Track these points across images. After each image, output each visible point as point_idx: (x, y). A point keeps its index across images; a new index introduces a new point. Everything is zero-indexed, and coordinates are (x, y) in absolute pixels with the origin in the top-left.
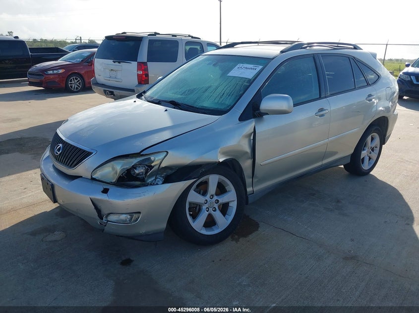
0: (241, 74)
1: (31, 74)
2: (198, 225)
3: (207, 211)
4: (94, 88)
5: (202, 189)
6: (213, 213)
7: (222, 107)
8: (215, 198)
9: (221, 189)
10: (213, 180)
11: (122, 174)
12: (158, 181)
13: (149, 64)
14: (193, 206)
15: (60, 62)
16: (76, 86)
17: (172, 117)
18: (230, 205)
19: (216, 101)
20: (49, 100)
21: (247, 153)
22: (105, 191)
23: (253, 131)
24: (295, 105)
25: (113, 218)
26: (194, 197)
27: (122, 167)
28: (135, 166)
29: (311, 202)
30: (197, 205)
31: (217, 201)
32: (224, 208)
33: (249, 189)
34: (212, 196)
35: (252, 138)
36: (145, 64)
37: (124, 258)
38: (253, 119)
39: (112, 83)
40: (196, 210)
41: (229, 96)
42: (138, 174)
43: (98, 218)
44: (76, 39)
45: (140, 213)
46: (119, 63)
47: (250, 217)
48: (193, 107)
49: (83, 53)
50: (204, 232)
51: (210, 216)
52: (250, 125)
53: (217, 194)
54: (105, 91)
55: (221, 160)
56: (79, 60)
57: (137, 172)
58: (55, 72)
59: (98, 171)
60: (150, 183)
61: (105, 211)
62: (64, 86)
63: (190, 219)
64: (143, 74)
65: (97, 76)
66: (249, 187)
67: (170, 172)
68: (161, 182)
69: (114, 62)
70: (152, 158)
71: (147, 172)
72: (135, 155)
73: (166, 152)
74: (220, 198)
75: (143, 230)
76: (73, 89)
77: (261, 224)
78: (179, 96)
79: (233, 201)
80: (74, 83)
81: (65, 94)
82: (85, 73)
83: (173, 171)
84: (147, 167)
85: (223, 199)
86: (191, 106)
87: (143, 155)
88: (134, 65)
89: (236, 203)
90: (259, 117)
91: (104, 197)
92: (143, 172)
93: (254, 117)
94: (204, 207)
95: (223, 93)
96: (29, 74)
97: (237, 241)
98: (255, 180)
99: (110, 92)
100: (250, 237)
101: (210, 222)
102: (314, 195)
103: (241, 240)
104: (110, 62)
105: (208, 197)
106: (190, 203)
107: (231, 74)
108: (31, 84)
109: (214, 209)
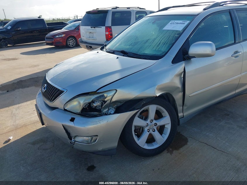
0: (173, 28)
1: (47, 38)
2: (141, 142)
3: (148, 132)
4: (81, 44)
5: (144, 116)
6: (153, 133)
7: (159, 53)
8: (154, 122)
9: (159, 115)
10: (152, 109)
11: (85, 106)
12: (111, 111)
13: (113, 27)
14: (137, 128)
15: (63, 30)
16: (72, 44)
17: (121, 63)
18: (166, 126)
19: (154, 49)
20: (57, 53)
21: (178, 88)
22: (72, 120)
23: (183, 70)
24: (217, 49)
25: (78, 139)
26: (138, 122)
27: (84, 101)
28: (93, 101)
29: (226, 121)
30: (141, 127)
31: (156, 124)
32: (161, 129)
33: (180, 115)
34: (152, 120)
35: (182, 76)
36: (110, 27)
37: (89, 165)
38: (183, 62)
39: (90, 41)
40: (140, 131)
41: (164, 44)
42: (96, 107)
43: (68, 138)
44: (74, 17)
45: (97, 136)
46: (94, 28)
47: (181, 133)
48: (137, 54)
49: (76, 24)
50: (147, 147)
51: (150, 135)
52: (180, 67)
53: (156, 119)
54: (87, 46)
55: (158, 95)
56: (73, 28)
57: (95, 105)
58: (60, 36)
59: (68, 105)
60: (105, 113)
61: (73, 134)
62: (65, 44)
63: (135, 138)
64: (109, 34)
65: (82, 37)
66: (180, 113)
67: (119, 104)
68: (113, 112)
69: (92, 28)
70: (105, 95)
71: (102, 105)
72: (93, 93)
73: (116, 90)
74: (158, 122)
75: (100, 148)
76: (70, 46)
77: (189, 139)
78: (128, 47)
79: (168, 124)
80: (71, 42)
81: (66, 49)
82: (77, 36)
83: (122, 104)
84: (102, 102)
85: (160, 123)
86: (135, 54)
87: (98, 93)
88: (103, 28)
89: (170, 125)
90: (188, 59)
91: (71, 124)
92: (99, 105)
93: (184, 60)
94: (146, 129)
95: (159, 43)
96: (46, 38)
97: (171, 153)
98: (185, 108)
99: (90, 46)
100: (181, 150)
101: (151, 140)
102: (228, 115)
103: (174, 152)
104: (89, 27)
105: (148, 122)
106: (135, 126)
107: (166, 28)
108: (48, 44)
109: (153, 130)
